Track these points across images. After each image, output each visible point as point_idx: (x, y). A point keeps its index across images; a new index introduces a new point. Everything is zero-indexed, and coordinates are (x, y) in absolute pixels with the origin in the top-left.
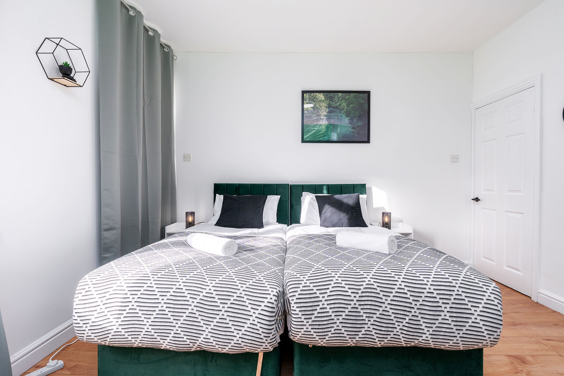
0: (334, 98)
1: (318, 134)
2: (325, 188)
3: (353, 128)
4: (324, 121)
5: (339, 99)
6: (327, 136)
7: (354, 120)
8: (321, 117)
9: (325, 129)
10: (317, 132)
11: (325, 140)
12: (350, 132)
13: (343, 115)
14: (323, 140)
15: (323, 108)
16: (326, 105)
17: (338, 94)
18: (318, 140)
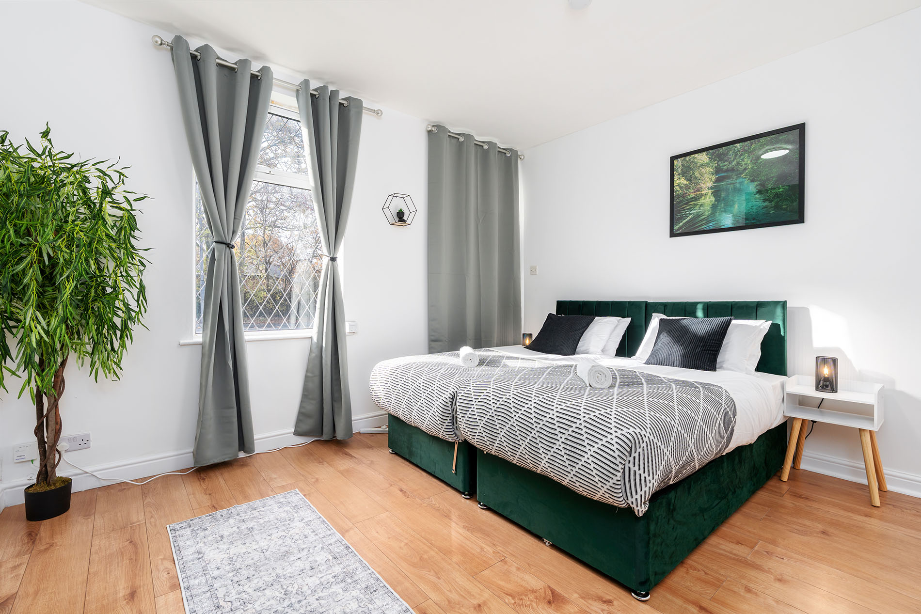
0: (725, 155)
1: (697, 221)
2: (700, 307)
3: (765, 200)
4: (708, 198)
5: (736, 155)
6: (713, 221)
7: (768, 184)
8: (703, 192)
9: (711, 210)
10: (697, 217)
11: (708, 229)
12: (759, 209)
13: (743, 180)
14: (706, 229)
15: (707, 176)
16: (712, 170)
17: (735, 145)
18: (697, 229)
